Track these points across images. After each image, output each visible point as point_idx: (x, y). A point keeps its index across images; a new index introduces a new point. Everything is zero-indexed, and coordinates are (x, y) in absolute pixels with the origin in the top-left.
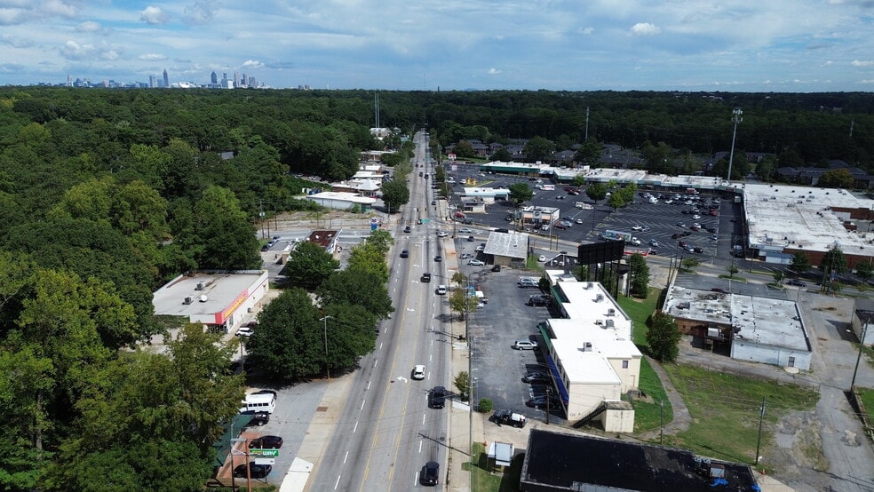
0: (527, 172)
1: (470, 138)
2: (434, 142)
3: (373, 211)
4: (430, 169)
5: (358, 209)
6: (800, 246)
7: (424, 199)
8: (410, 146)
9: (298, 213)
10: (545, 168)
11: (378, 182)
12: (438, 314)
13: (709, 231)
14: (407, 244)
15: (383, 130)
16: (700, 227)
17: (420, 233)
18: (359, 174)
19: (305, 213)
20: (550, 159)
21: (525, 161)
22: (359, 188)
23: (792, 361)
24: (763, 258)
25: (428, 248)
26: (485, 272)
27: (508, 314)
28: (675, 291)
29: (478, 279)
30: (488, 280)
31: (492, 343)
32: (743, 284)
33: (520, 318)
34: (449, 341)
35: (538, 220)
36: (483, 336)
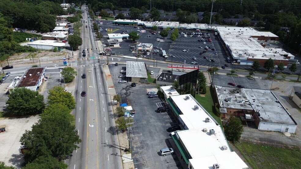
0: (132, 24)
1: (106, 8)
2: (91, 10)
3: (64, 50)
4: (90, 23)
5: (56, 50)
6: (253, 57)
7: (90, 41)
8: (80, 12)
9: (23, 54)
10: (139, 22)
11: (66, 32)
13: (212, 49)
14: (84, 70)
15: (67, 4)
16: (208, 48)
17: (90, 62)
18: (56, 28)
19: (27, 54)
20: (141, 18)
21: (131, 19)
22: (56, 37)
23: (287, 129)
24: (239, 63)
25: (96, 73)
26: (128, 88)
27: (148, 121)
28: (218, 89)
29: (126, 94)
30: (131, 94)
31: (146, 151)
32: (237, 78)
33: (156, 124)
34: (119, 154)
35: (144, 50)
36: (139, 145)
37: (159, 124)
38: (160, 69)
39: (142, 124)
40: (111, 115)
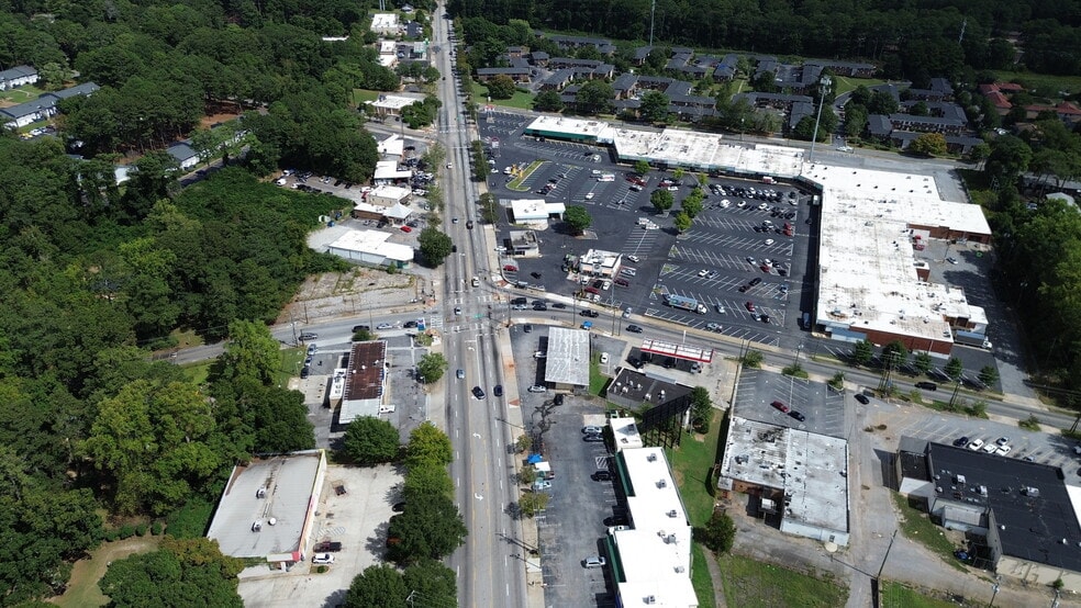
3: (411, 265)
6: (867, 322)
10: (603, 131)
12: (508, 503)
13: (780, 271)
14: (460, 345)
15: (391, 21)
16: (771, 264)
17: (471, 315)
18: (380, 171)
19: (333, 278)
22: (387, 212)
23: (832, 538)
24: (829, 334)
26: (547, 407)
27: (575, 499)
28: (736, 428)
29: (542, 425)
30: (552, 425)
31: (563, 557)
32: (804, 385)
33: (588, 506)
34: (522, 556)
35: (597, 275)
36: (554, 544)
37: (594, 506)
38: (625, 343)
39: (564, 504)
40: (512, 476)
